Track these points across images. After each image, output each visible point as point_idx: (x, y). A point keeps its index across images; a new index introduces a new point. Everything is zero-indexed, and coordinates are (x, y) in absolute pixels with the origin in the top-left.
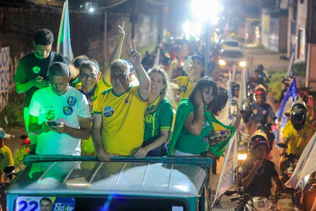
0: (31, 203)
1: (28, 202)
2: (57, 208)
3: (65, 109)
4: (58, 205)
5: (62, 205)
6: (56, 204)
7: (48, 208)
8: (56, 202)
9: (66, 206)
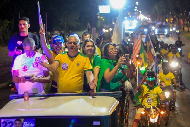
0: (9, 123)
1: (8, 122)
2: (25, 125)
3: (34, 64)
4: (25, 123)
5: (28, 123)
6: (24, 123)
7: (19, 125)
8: (24, 121)
9: (30, 123)
